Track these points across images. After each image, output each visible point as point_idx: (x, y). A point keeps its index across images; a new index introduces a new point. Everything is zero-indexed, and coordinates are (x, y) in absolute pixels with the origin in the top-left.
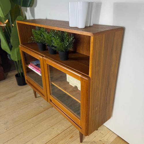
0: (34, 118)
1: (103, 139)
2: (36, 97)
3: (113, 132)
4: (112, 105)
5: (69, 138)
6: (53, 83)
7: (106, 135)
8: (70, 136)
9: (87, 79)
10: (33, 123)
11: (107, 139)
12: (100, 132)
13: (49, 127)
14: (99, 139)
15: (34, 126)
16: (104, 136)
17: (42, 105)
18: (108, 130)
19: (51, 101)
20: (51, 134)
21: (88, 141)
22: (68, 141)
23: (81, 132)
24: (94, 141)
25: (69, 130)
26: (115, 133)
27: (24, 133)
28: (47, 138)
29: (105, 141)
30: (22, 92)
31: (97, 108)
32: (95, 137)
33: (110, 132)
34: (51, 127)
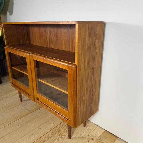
0: (20, 120)
1: (91, 134)
2: (21, 101)
3: (101, 128)
4: (98, 97)
5: (57, 135)
6: (40, 80)
7: (94, 130)
8: (58, 134)
9: (74, 66)
10: (19, 124)
11: (95, 134)
12: (88, 128)
13: (36, 127)
14: (88, 135)
15: (20, 128)
16: (92, 132)
17: (28, 108)
18: (95, 125)
19: (38, 99)
20: (38, 134)
21: (76, 137)
22: (56, 139)
23: (69, 124)
24: (82, 137)
25: (57, 129)
26: (102, 128)
27: (10, 134)
28: (34, 138)
29: (94, 136)
30: (6, 97)
31: (83, 98)
32: (83, 133)
33: (98, 127)
34: (38, 127)
